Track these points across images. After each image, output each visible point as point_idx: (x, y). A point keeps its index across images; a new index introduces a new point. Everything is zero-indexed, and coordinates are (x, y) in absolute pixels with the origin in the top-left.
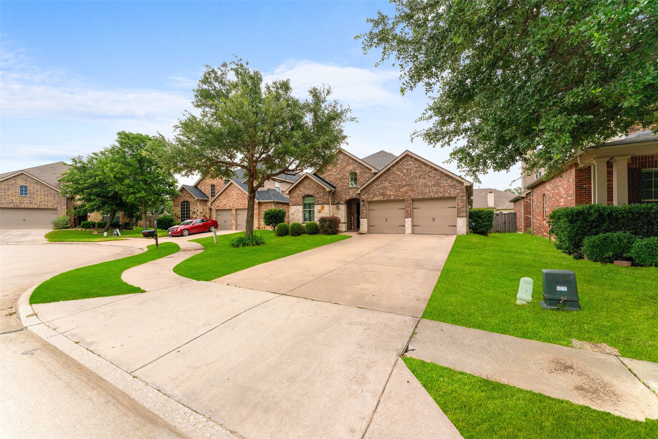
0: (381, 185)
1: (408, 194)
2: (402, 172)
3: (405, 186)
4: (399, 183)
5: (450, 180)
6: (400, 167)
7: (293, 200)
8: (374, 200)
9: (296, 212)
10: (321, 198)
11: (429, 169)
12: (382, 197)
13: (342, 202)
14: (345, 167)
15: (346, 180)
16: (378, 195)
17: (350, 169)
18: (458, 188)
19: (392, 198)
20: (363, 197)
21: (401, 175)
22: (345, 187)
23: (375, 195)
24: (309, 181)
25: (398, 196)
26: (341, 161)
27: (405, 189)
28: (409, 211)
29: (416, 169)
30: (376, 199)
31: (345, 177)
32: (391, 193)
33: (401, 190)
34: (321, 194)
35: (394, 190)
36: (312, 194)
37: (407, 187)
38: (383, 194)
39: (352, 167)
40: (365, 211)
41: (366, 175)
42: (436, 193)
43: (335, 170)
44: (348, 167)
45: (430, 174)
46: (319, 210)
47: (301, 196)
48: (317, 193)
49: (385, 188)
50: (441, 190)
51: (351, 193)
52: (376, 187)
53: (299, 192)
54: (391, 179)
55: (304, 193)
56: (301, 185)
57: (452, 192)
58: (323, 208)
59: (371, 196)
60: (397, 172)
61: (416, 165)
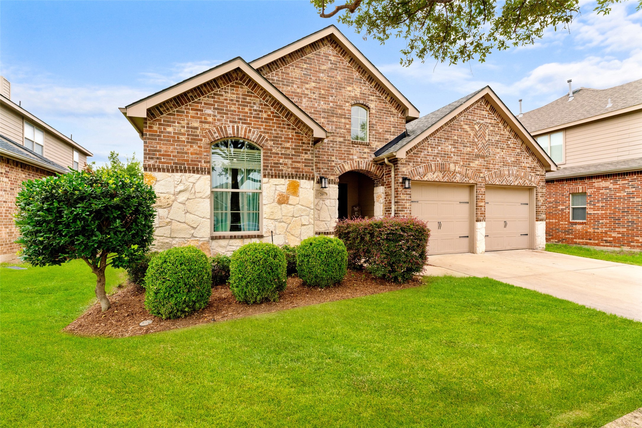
0: (440, 148)
1: (482, 175)
2: (473, 129)
3: (478, 156)
4: (469, 149)
5: (530, 158)
6: (470, 117)
7: (164, 148)
8: (426, 179)
9: (182, 198)
10: (286, 156)
11: (507, 133)
12: (441, 175)
13: (332, 178)
14: (340, 87)
15: (343, 120)
16: (433, 168)
17: (353, 94)
18: (538, 173)
19: (458, 178)
20: (404, 169)
21: (472, 135)
22: (341, 139)
23: (428, 168)
24: (240, 91)
25: (466, 176)
26: (330, 65)
27: (477, 162)
28: (483, 208)
29: (492, 128)
30: (430, 177)
31: (339, 111)
32: (458, 169)
33: (472, 165)
34: (288, 145)
35: (462, 163)
36: (253, 137)
37: (481, 160)
38: (443, 169)
39: (358, 90)
40: (407, 205)
41: (389, 119)
42: (517, 177)
43: (313, 84)
44: (349, 88)
45: (509, 142)
46: (281, 195)
47: (205, 141)
48: (275, 139)
49: (446, 155)
50: (522, 174)
51: (355, 157)
52: (430, 149)
53: (196, 124)
54: (456, 138)
55: (220, 130)
56: (204, 99)
57: (533, 178)
58: (294, 190)
59: (421, 170)
60: (466, 127)
61: (493, 121)
